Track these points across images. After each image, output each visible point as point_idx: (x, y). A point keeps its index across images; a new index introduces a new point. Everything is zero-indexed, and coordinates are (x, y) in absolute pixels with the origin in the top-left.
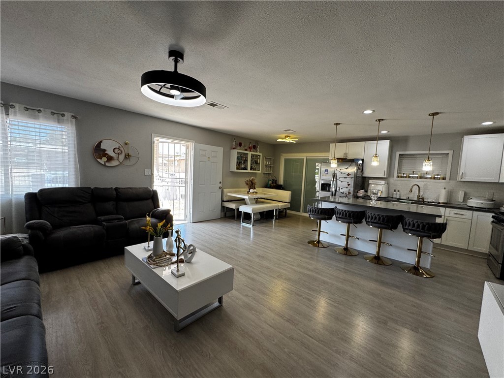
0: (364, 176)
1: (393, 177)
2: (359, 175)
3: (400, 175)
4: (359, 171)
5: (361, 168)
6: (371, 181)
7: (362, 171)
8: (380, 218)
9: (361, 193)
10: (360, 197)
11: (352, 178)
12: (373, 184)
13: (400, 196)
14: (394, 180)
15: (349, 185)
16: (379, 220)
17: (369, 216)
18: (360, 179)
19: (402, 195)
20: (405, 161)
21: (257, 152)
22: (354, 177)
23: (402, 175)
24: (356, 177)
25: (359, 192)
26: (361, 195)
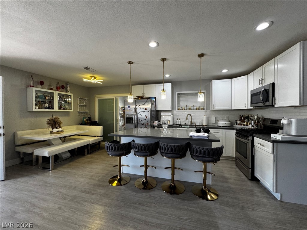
0: (157, 110)
1: (175, 110)
2: (154, 109)
3: (179, 108)
4: (153, 106)
5: (155, 104)
6: (162, 114)
7: (155, 106)
8: (172, 149)
9: (156, 123)
10: (156, 126)
11: (148, 112)
12: (164, 115)
13: (181, 123)
14: (176, 112)
15: (147, 117)
16: (172, 150)
17: (163, 148)
18: (154, 113)
19: (181, 122)
20: (181, 98)
21: (67, 92)
22: (150, 111)
23: (181, 108)
24: (151, 111)
25: (155, 122)
26: (156, 124)
